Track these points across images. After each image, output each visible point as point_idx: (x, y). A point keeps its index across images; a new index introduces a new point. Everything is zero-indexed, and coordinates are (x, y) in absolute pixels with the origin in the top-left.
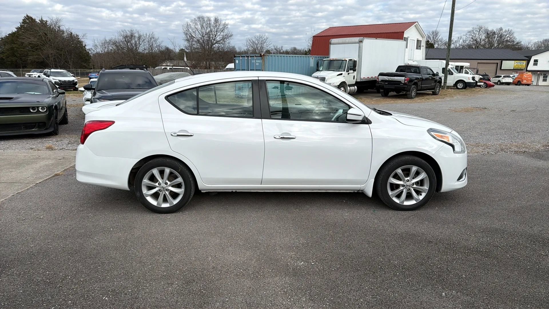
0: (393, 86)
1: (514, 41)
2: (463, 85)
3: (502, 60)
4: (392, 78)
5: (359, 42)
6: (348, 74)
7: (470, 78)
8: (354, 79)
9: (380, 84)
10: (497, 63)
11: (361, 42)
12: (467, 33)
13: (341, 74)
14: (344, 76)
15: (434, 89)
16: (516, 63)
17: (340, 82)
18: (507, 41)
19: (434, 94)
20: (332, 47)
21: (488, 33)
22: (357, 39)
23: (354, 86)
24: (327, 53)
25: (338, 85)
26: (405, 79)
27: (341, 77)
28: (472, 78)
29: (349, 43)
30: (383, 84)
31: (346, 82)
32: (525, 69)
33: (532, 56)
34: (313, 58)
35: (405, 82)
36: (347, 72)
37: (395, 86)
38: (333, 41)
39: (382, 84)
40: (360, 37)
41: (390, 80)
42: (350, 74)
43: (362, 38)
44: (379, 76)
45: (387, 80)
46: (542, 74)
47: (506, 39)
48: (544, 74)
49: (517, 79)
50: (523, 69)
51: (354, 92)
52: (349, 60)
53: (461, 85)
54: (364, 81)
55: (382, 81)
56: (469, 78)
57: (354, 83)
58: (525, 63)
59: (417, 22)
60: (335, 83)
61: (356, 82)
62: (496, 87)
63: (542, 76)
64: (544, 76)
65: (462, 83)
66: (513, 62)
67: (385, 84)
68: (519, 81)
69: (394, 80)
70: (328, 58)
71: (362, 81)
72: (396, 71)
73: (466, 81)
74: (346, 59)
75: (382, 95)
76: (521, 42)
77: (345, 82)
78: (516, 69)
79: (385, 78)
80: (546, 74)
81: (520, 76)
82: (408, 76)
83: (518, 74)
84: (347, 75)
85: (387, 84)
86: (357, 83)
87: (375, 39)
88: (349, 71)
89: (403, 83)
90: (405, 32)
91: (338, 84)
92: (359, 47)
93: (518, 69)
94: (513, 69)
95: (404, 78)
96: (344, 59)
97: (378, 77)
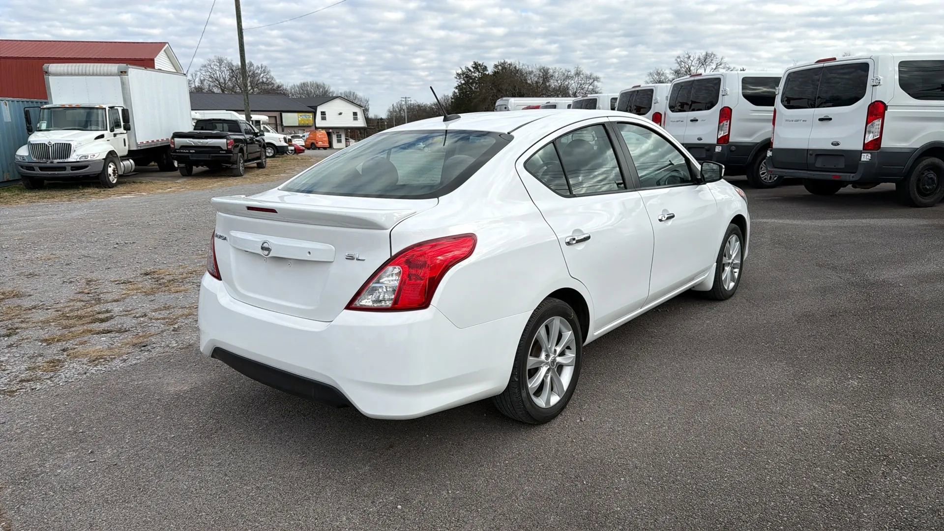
0: (208, 155)
1: (273, 84)
2: (273, 151)
3: (281, 112)
4: (202, 141)
5: (120, 73)
6: (115, 135)
7: (281, 140)
8: (125, 145)
9: (179, 152)
10: (276, 117)
11: (123, 73)
12: (202, 68)
13: (102, 136)
14: (108, 140)
15: (259, 158)
16: (300, 116)
17: (107, 152)
18: (263, 82)
19: (260, 166)
20: (53, 82)
21: (233, 71)
22: (114, 68)
23: (128, 160)
24: (43, 93)
25: (103, 159)
26: (227, 143)
27: (102, 142)
28: (283, 140)
29: (97, 75)
30: (187, 153)
31: (115, 151)
32: (313, 126)
33: (317, 106)
34: (7, 102)
35: (229, 147)
36: (111, 131)
37: (211, 155)
38: (53, 67)
39: (184, 153)
40: (119, 63)
41: (200, 144)
42: (118, 136)
43: (125, 65)
44: (175, 139)
45: (193, 144)
46: (335, 132)
47: (261, 81)
48: (337, 133)
49: (309, 140)
50: (310, 125)
51: (130, 172)
52: (109, 107)
53: (269, 151)
54: (142, 148)
55: (183, 147)
56: (279, 139)
57: (126, 153)
58: (311, 116)
59: (168, 43)
60: (98, 154)
61: (130, 151)
62: (307, 152)
63: (336, 136)
64: (337, 135)
65: (271, 148)
66: (296, 114)
67: (189, 153)
68: (312, 144)
69: (207, 145)
70: (46, 103)
71: (139, 148)
72: (195, 129)
73: (277, 145)
74: (104, 107)
75: (181, 174)
76: (282, 85)
77: (113, 151)
78: (302, 125)
79: (188, 141)
80: (339, 133)
81: (312, 136)
82: (230, 136)
83: (308, 133)
84: (113, 138)
85: (193, 153)
86: (131, 154)
87: (144, 68)
88: (115, 129)
89: (224, 150)
90: (155, 59)
91: (104, 157)
92: (123, 84)
93: (304, 125)
94: (298, 125)
95: (225, 140)
96: (98, 107)
97: (173, 141)
